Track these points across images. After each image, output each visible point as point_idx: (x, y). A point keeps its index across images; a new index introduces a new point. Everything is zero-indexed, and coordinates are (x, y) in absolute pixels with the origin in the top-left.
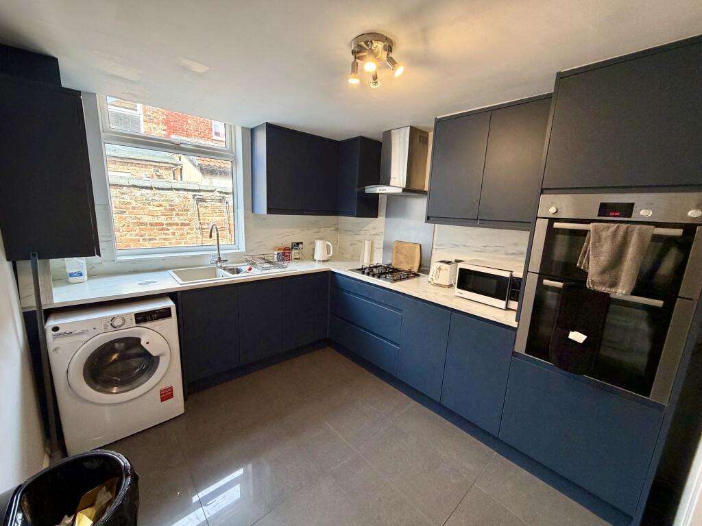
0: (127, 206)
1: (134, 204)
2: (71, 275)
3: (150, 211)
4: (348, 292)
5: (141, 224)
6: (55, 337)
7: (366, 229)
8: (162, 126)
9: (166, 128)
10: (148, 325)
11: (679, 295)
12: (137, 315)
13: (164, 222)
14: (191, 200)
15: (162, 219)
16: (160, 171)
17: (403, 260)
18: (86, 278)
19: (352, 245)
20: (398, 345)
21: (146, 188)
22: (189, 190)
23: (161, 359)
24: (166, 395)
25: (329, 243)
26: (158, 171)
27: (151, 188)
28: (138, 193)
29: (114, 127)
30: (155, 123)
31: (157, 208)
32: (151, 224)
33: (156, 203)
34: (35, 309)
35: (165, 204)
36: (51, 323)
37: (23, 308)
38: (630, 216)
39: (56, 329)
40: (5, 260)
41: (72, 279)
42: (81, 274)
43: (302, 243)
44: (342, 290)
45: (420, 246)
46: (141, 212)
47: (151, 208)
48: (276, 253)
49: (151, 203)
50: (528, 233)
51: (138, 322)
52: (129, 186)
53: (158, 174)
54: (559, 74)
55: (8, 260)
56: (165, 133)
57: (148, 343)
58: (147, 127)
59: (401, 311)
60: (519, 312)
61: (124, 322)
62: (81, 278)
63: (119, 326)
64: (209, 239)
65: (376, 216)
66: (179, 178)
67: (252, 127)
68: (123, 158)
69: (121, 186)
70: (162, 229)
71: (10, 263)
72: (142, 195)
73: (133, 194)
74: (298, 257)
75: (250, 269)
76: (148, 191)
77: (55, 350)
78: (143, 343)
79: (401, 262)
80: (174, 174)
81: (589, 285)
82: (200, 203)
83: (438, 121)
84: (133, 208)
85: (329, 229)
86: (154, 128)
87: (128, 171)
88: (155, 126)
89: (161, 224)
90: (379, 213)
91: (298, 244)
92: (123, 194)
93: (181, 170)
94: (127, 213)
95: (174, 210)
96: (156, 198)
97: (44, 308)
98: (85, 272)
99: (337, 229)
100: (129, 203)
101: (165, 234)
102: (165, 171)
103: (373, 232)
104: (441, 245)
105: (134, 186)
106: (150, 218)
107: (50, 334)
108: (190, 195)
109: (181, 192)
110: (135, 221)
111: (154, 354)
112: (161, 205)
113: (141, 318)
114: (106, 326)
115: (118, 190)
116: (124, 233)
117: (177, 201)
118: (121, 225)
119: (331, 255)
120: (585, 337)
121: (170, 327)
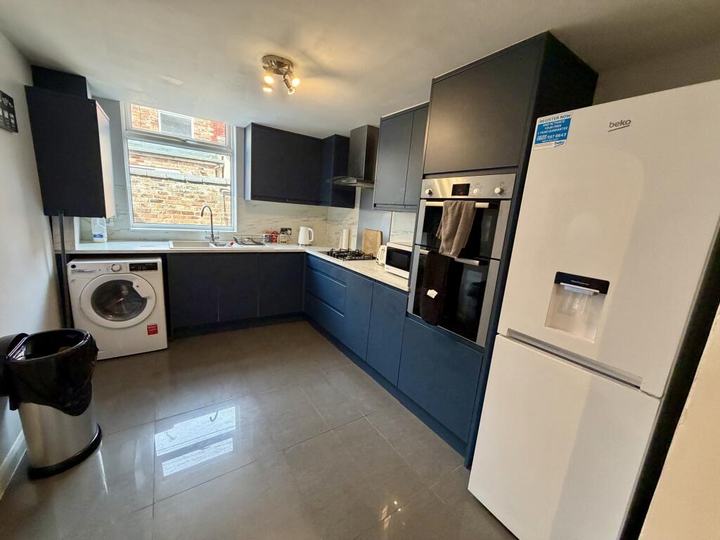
0: (165, 196)
1: (170, 194)
2: (95, 236)
3: (183, 202)
4: (318, 271)
5: (175, 212)
6: (73, 272)
7: (347, 219)
8: (210, 129)
9: (213, 130)
10: (139, 273)
11: (492, 257)
12: (131, 265)
13: (195, 212)
14: (219, 194)
15: (193, 209)
16: (205, 169)
17: (369, 246)
18: (106, 240)
19: (336, 234)
20: (343, 314)
21: (181, 181)
22: (217, 184)
23: (149, 302)
24: (153, 330)
25: (310, 229)
26: (202, 169)
27: (185, 181)
28: (173, 185)
29: (135, 127)
30: (204, 126)
31: (188, 199)
32: (184, 213)
33: (188, 195)
34: (60, 253)
35: (196, 196)
36: (72, 263)
37: (55, 251)
38: (467, 194)
39: (73, 266)
40: (43, 213)
41: (95, 239)
42: (101, 236)
43: (290, 229)
44: (312, 268)
45: (382, 233)
46: (176, 202)
47: (183, 199)
48: (264, 235)
49: (185, 194)
50: (415, 214)
51: (131, 270)
52: (167, 179)
53: (203, 171)
54: (433, 80)
55: (45, 214)
56: (212, 134)
57: (138, 286)
58: (197, 129)
59: (345, 284)
60: (410, 280)
61: (121, 269)
62: (102, 239)
63: (118, 271)
64: (200, 216)
65: (352, 206)
66: (221, 176)
67: (245, 126)
68: (174, 157)
69: (159, 178)
70: (193, 218)
71: (48, 217)
72: (178, 187)
73: (170, 186)
74: (284, 240)
75: (232, 244)
76: (183, 184)
77: (73, 281)
78: (134, 286)
79: (368, 248)
80: (216, 172)
81: (440, 251)
82: (226, 197)
83: (382, 120)
84: (170, 198)
85: (318, 219)
86: (203, 130)
87: (177, 168)
88: (204, 128)
89: (192, 213)
90: (356, 205)
91: (286, 230)
92: (162, 185)
93: (223, 168)
94: (164, 202)
95: (203, 201)
96: (188, 190)
97: (66, 253)
98: (105, 235)
99: (326, 220)
100: (166, 194)
101: (195, 222)
102: (208, 170)
103: (351, 222)
104: (396, 232)
105: (170, 179)
106: (183, 207)
107: (70, 269)
108: (217, 188)
109: (210, 186)
110: (170, 209)
111: (143, 295)
112: (193, 197)
113: (134, 268)
114: (108, 269)
115: (158, 182)
116: (161, 220)
117: (206, 193)
118: (159, 212)
119: (312, 240)
120: (436, 293)
121: (157, 278)
